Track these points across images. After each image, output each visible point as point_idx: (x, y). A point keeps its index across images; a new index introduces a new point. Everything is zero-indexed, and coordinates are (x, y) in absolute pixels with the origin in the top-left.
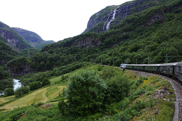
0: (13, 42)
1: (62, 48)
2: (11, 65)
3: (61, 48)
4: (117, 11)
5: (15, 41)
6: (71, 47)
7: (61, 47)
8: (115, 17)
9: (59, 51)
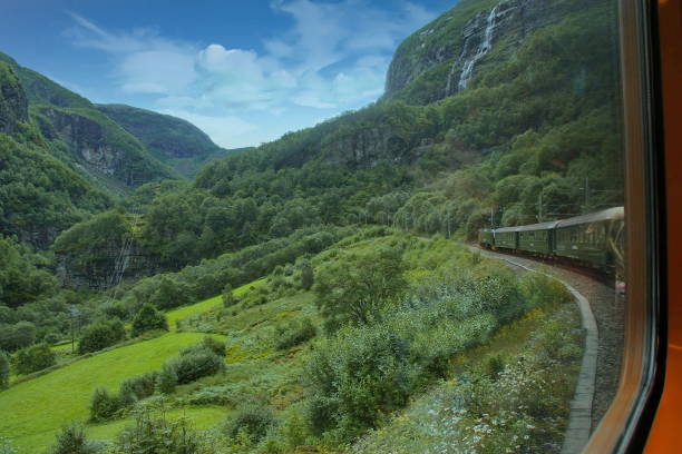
0: (104, 158)
1: (270, 172)
2: (69, 248)
3: (264, 174)
4: (498, 15)
5: (110, 156)
6: (305, 165)
7: (264, 170)
8: (493, 42)
9: (257, 187)
